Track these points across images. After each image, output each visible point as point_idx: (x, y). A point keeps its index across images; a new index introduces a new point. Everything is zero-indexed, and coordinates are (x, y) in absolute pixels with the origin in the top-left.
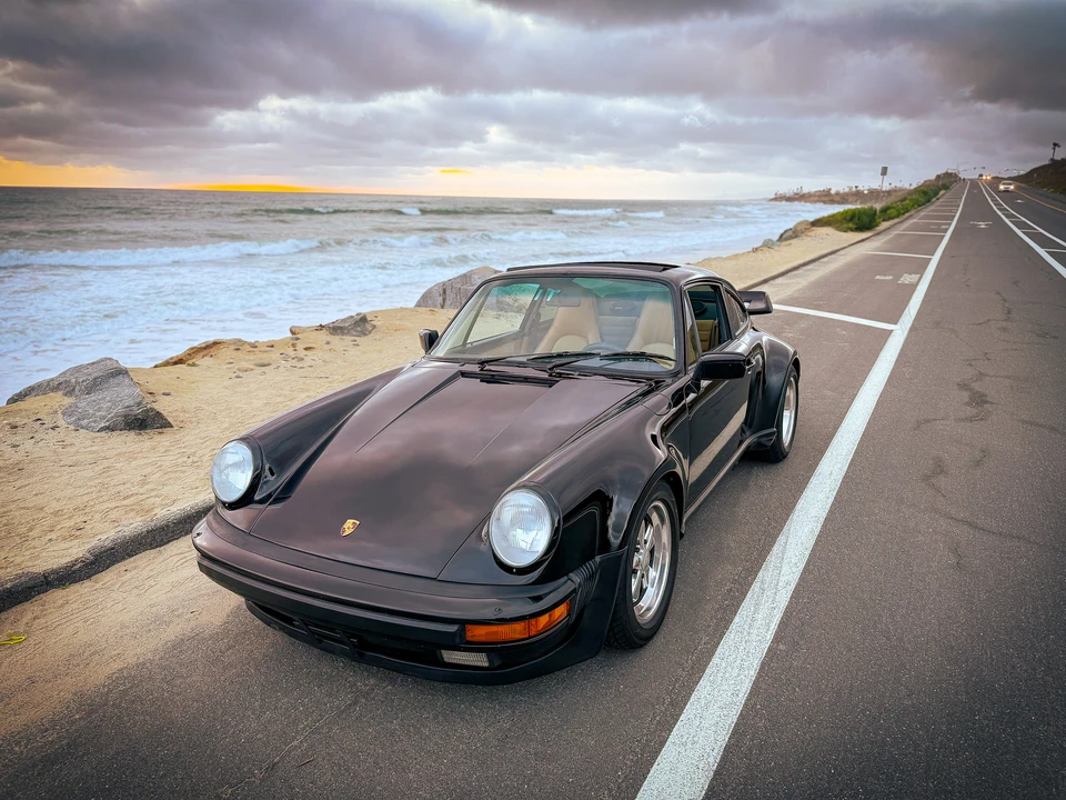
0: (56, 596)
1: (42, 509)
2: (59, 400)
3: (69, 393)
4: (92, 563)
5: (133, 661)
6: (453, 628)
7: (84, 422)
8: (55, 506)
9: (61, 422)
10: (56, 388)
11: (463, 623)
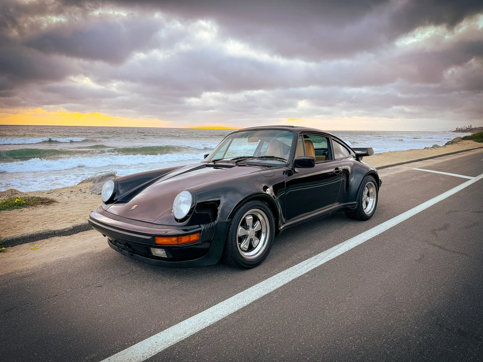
0: (57, 238)
1: (66, 214)
2: (91, 184)
3: (94, 182)
4: (72, 230)
5: (67, 256)
6: (149, 238)
7: (94, 192)
8: (71, 214)
9: (88, 191)
10: (91, 181)
11: (154, 236)
